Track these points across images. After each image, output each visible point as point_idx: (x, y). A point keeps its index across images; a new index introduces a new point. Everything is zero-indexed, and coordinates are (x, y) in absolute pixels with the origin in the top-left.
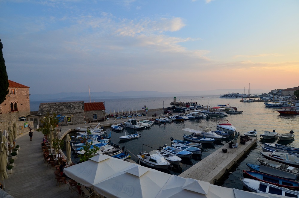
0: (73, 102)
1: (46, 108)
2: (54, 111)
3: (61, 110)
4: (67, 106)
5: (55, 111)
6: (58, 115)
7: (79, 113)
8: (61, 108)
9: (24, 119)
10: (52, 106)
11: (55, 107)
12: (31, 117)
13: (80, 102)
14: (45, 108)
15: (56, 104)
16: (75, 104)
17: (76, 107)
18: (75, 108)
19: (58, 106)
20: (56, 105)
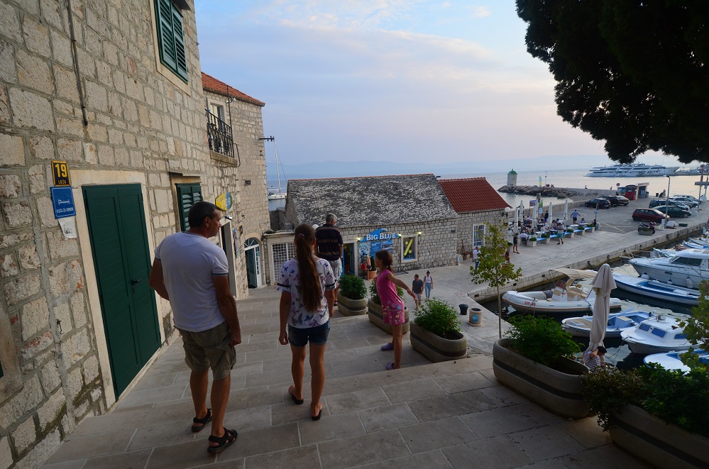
0: (398, 178)
1: (316, 199)
2: (352, 212)
3: (374, 206)
4: (385, 192)
5: (357, 215)
6: (372, 230)
7: (443, 221)
8: (369, 198)
9: (254, 247)
10: (335, 191)
11: (347, 194)
12: (278, 241)
13: (423, 178)
14: (312, 199)
15: (345, 184)
16: (408, 185)
17: (422, 198)
18: (418, 201)
19: (354, 191)
20: (348, 190)
